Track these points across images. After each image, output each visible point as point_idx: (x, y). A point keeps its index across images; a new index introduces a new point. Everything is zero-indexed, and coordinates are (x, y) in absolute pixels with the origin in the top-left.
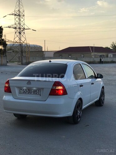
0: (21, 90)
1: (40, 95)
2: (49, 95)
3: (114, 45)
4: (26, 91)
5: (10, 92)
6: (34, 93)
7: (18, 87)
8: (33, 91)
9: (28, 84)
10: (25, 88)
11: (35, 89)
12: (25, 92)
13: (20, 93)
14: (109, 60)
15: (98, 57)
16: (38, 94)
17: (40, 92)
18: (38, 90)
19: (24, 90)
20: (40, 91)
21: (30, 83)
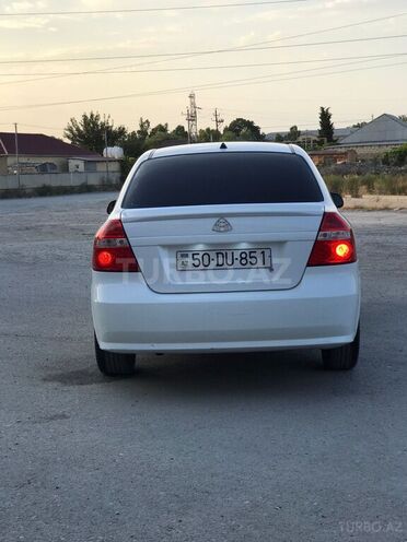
0: (182, 256)
2: (308, 265)
3: (78, 129)
4: (206, 257)
5: (134, 268)
6: (244, 262)
7: (169, 247)
8: (237, 255)
9: (217, 229)
12: (201, 262)
13: (180, 268)
14: (72, 180)
15: (35, 171)
16: (260, 264)
17: (267, 259)
18: (259, 252)
19: (199, 257)
20: (267, 253)
21: (228, 228)
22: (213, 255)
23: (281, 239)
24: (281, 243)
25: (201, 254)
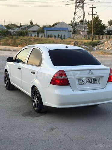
0: (80, 81)
1: (100, 84)
6: (94, 82)
8: (92, 80)
9: (89, 73)
10: (84, 78)
11: (94, 78)
12: (84, 82)
13: (79, 84)
16: (97, 82)
17: (99, 81)
18: (97, 79)
19: (84, 81)
20: (99, 79)
21: (92, 73)
22: (87, 80)
23: (103, 76)
24: (102, 77)
25: (84, 80)
